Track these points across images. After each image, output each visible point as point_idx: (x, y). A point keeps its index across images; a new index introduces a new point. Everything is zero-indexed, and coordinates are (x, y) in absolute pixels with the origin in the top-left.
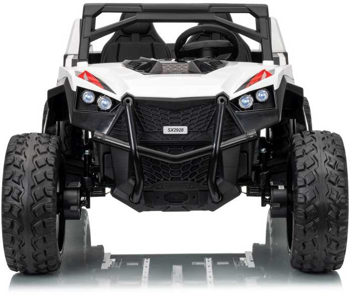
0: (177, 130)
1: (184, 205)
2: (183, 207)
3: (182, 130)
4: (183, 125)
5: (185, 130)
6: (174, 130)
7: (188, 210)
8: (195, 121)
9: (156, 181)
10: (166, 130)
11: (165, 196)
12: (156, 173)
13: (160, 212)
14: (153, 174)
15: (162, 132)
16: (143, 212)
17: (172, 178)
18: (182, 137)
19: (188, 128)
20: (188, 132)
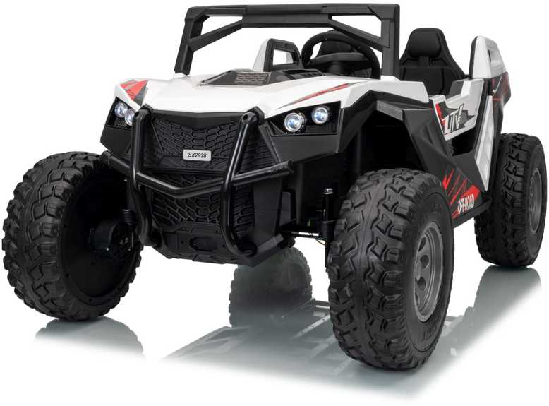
0: (199, 155)
1: (213, 255)
2: (211, 257)
3: (205, 155)
4: (206, 149)
5: (207, 156)
6: (195, 155)
7: (222, 263)
8: (221, 145)
9: (179, 220)
10: (187, 154)
11: (191, 242)
12: (180, 210)
13: (190, 262)
14: (177, 212)
15: (182, 157)
16: (173, 259)
17: (198, 218)
18: (205, 165)
19: (212, 153)
20: (212, 159)
